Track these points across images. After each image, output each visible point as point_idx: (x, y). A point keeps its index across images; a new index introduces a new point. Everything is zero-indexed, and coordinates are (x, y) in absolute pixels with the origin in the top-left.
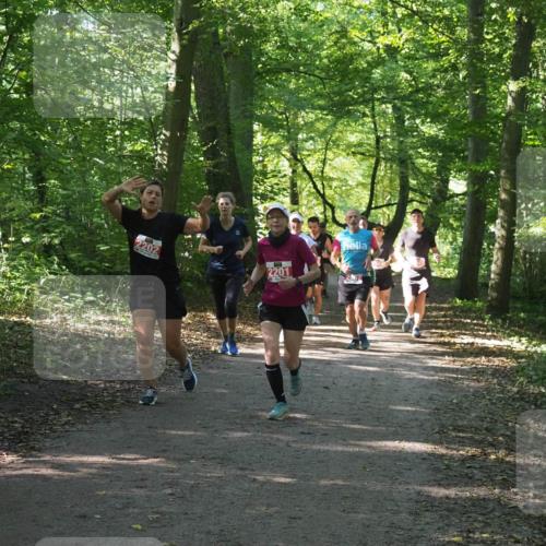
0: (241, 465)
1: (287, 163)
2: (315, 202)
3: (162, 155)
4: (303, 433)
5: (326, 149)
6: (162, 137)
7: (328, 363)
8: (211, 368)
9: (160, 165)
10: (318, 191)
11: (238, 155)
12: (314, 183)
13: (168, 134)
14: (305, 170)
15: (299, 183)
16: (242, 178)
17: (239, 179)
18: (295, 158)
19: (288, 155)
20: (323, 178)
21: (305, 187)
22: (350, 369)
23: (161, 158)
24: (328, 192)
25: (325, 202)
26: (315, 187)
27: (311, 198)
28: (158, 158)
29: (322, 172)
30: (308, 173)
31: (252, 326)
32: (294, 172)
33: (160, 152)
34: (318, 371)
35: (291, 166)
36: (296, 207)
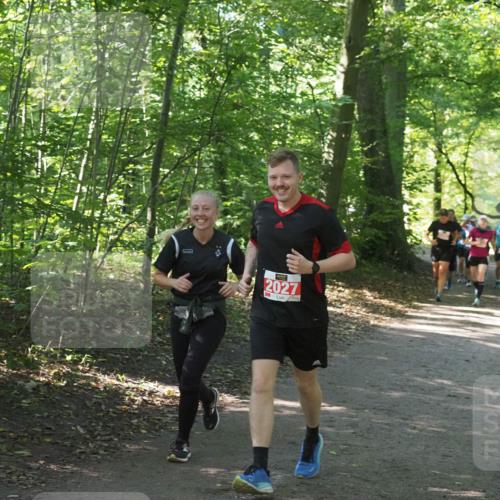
0: (403, 416)
1: (432, 154)
2: (457, 191)
3: (329, 153)
4: (450, 396)
5: (469, 143)
6: (329, 137)
7: (468, 340)
8: (372, 338)
9: (327, 161)
10: (460, 181)
11: (392, 152)
12: (456, 173)
13: (335, 135)
14: (448, 162)
15: (442, 172)
16: (394, 171)
17: (391, 172)
18: (440, 150)
19: (434, 147)
20: (465, 169)
21: (448, 176)
22: (487, 346)
23: (328, 155)
24: (469, 183)
25: (466, 192)
26: (457, 177)
27: (453, 187)
28: (325, 155)
29: (464, 164)
30: (451, 164)
31: (402, 303)
32: (438, 162)
33: (326, 149)
34: (460, 346)
35: (436, 157)
36: (439, 194)
